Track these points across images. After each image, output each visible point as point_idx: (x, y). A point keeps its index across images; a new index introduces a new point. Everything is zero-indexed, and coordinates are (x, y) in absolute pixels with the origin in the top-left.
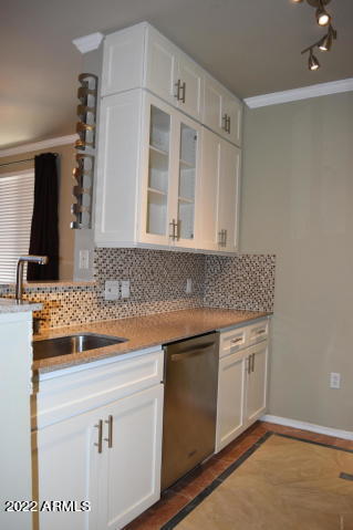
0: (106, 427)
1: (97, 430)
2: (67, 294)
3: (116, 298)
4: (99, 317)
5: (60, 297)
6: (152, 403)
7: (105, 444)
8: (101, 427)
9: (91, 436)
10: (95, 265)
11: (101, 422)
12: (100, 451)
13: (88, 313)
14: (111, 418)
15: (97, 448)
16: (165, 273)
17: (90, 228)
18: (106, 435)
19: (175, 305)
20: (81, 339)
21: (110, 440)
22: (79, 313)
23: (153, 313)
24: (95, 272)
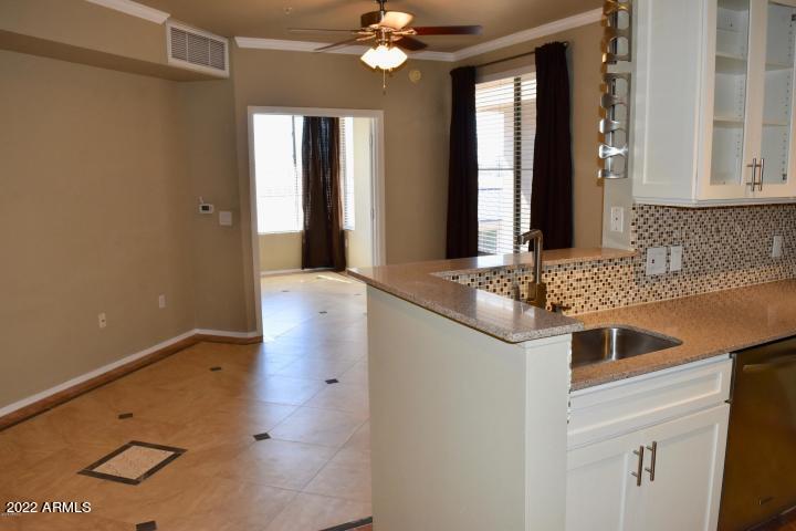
0: (648, 455)
1: (637, 458)
2: (595, 270)
3: (663, 271)
4: (637, 298)
5: (587, 274)
6: (712, 427)
7: (646, 475)
8: (641, 453)
9: (629, 464)
10: (633, 228)
11: (642, 449)
12: (639, 484)
13: (623, 293)
14: (655, 445)
15: (636, 479)
16: (738, 229)
17: (626, 176)
18: (647, 463)
19: (753, 277)
20: (615, 330)
21: (652, 472)
22: (612, 295)
23: (717, 289)
24: (633, 237)
